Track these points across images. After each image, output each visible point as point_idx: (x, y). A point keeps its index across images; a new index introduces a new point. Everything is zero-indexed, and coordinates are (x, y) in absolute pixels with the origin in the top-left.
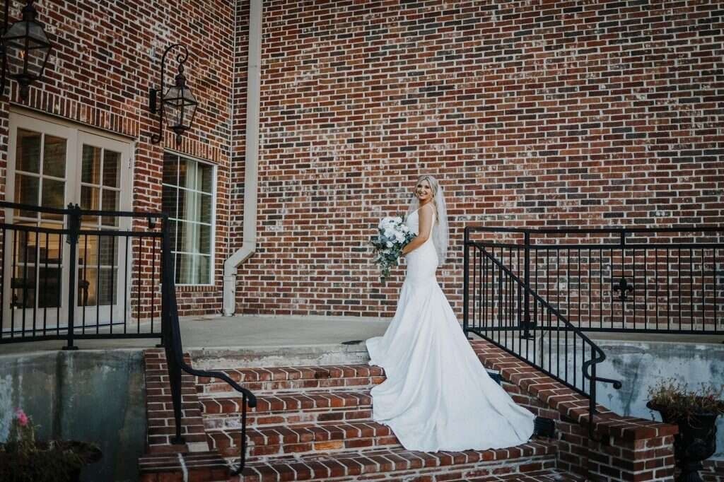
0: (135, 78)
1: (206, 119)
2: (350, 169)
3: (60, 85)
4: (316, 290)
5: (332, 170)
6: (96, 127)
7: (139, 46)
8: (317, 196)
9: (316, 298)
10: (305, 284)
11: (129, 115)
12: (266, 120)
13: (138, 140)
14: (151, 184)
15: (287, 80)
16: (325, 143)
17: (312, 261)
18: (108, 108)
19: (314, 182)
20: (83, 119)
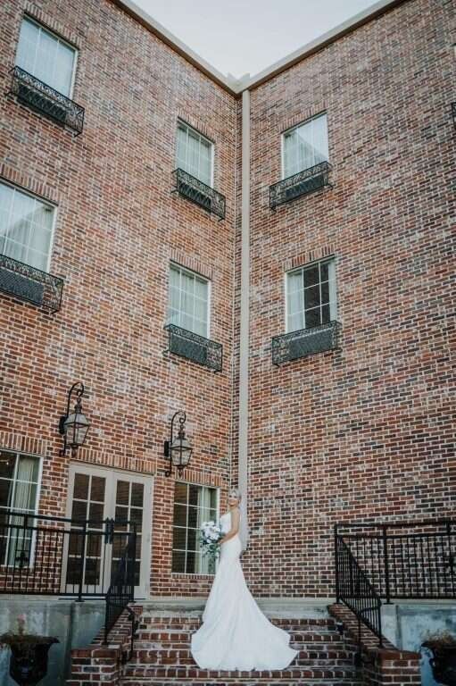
0: (153, 436)
1: (209, 457)
2: (304, 487)
3: (101, 445)
4: (286, 578)
5: (293, 488)
6: (126, 469)
7: (156, 414)
8: (285, 507)
9: (286, 584)
10: (279, 574)
11: (149, 459)
12: (252, 454)
13: (156, 475)
14: (165, 504)
15: (264, 426)
16: (288, 468)
17: (282, 556)
18: (134, 456)
19: (282, 497)
20: (116, 465)
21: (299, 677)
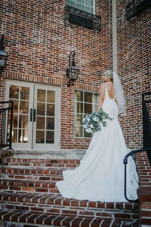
0: (59, 65)
1: (96, 77)
2: (146, 86)
3: (25, 70)
4: (137, 138)
5: (140, 88)
6: (42, 83)
7: (60, 55)
8: (136, 99)
9: (137, 142)
10: (133, 136)
11: (56, 78)
12: (119, 74)
13: (62, 87)
14: (68, 101)
15: (125, 57)
16: (137, 77)
17: (135, 126)
18: (47, 76)
19: (135, 94)
20: (35, 80)
21: (85, 206)
